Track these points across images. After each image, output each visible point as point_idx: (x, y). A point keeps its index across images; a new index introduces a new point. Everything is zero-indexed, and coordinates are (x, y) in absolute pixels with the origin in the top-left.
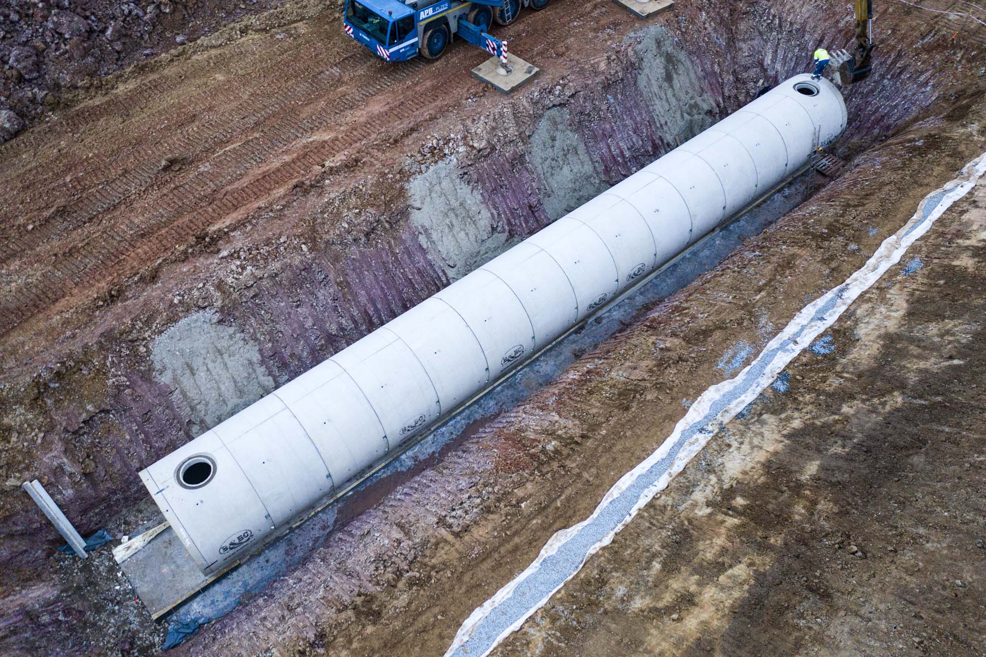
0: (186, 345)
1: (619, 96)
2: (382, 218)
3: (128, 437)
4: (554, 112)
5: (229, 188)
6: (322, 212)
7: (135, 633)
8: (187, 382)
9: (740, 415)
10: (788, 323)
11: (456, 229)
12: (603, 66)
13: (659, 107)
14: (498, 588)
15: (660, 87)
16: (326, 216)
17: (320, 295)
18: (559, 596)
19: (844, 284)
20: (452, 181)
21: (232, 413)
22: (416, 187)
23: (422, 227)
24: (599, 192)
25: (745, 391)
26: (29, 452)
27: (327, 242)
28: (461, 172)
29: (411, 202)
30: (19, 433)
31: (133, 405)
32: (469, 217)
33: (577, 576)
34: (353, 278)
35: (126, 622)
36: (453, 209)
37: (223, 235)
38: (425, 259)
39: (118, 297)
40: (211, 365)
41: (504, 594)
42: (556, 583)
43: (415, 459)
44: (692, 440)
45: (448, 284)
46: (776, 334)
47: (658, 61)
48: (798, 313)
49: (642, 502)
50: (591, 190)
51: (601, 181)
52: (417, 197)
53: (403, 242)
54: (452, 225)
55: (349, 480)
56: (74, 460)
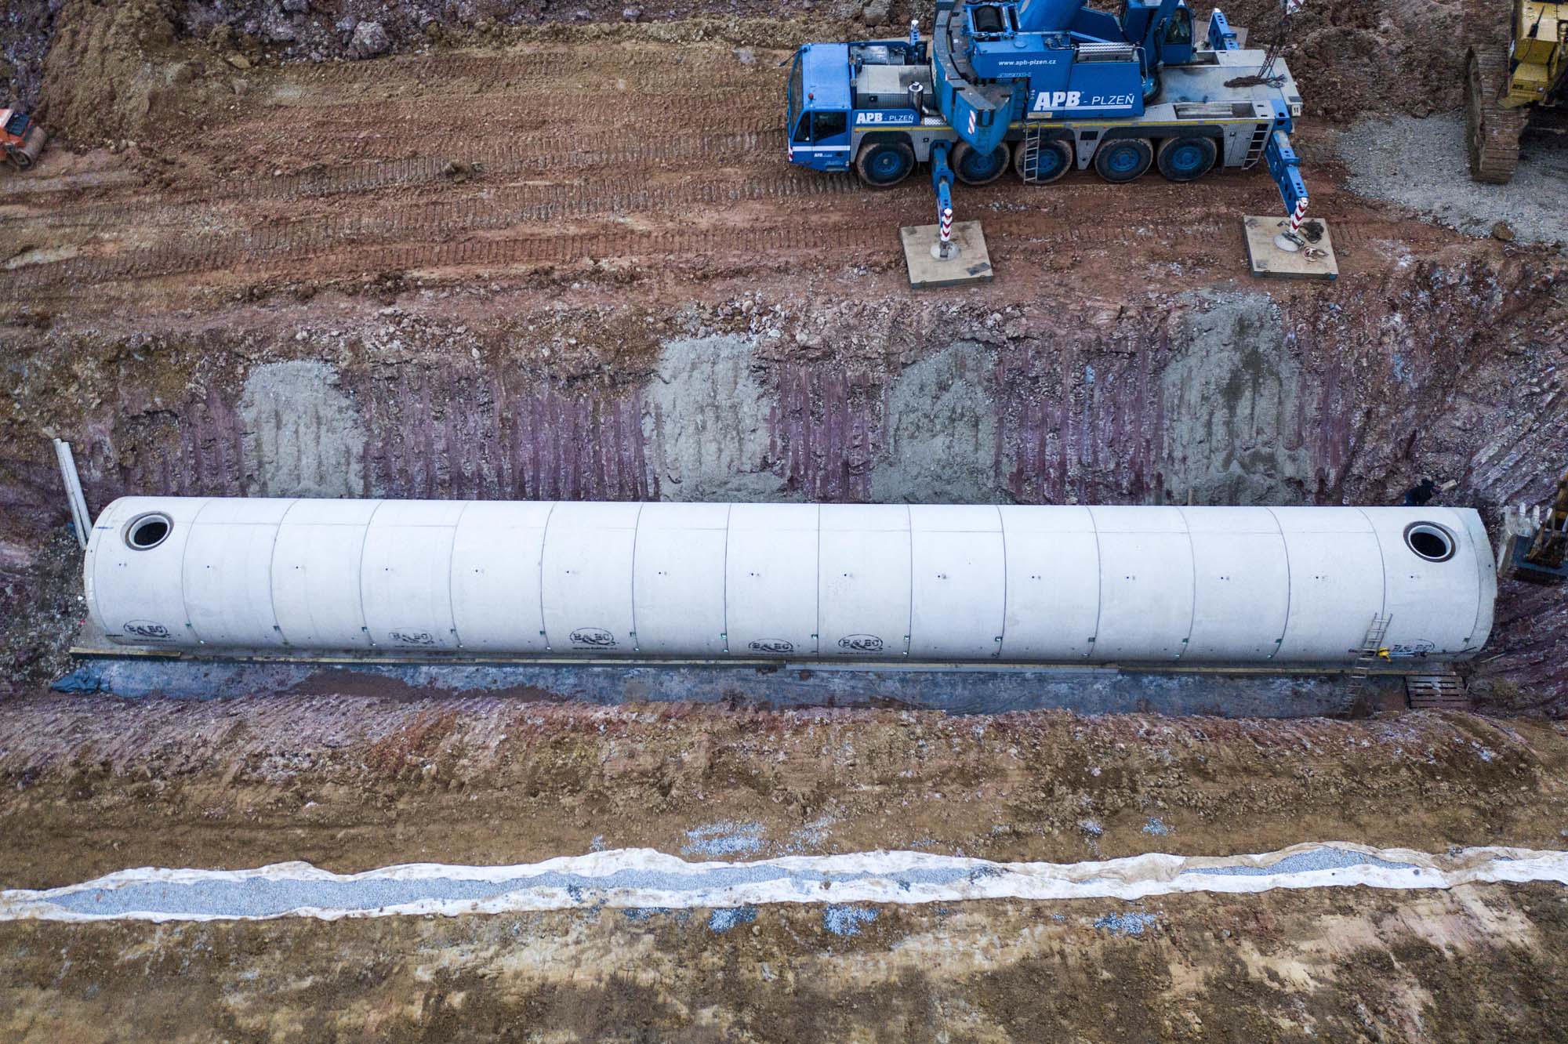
0: (284, 391)
1: (1110, 378)
2: (606, 368)
3: (179, 454)
4: (969, 349)
5: (481, 233)
6: (531, 321)
7: (48, 652)
8: (267, 433)
9: (633, 912)
10: (851, 851)
11: (708, 435)
12: (1103, 318)
13: (1184, 430)
14: (190, 866)
15: (1205, 398)
16: (531, 328)
17: (471, 419)
18: (222, 926)
19: (1001, 865)
20: (736, 368)
21: (300, 496)
22: (675, 352)
23: (658, 407)
24: (985, 500)
25: (677, 888)
26: (78, 411)
27: (514, 361)
28: (756, 363)
29: (658, 367)
30: (80, 387)
31: (199, 423)
32: (736, 428)
33: (258, 922)
34: (525, 422)
35: (53, 637)
36: (717, 407)
37: (413, 288)
38: (639, 452)
39: (259, 298)
40: (302, 429)
41: (185, 876)
42: (239, 910)
43: (432, 680)
44: (547, 891)
45: (656, 498)
46: (815, 853)
47: (1226, 354)
48: (881, 851)
49: (409, 909)
50: (970, 491)
51: (998, 487)
52: (669, 365)
53: (617, 412)
54: (704, 428)
55: (348, 651)
56: (117, 445)
